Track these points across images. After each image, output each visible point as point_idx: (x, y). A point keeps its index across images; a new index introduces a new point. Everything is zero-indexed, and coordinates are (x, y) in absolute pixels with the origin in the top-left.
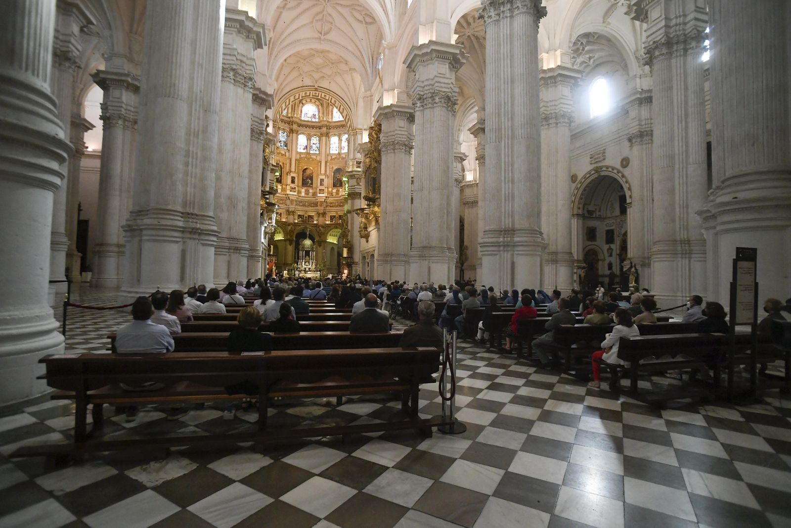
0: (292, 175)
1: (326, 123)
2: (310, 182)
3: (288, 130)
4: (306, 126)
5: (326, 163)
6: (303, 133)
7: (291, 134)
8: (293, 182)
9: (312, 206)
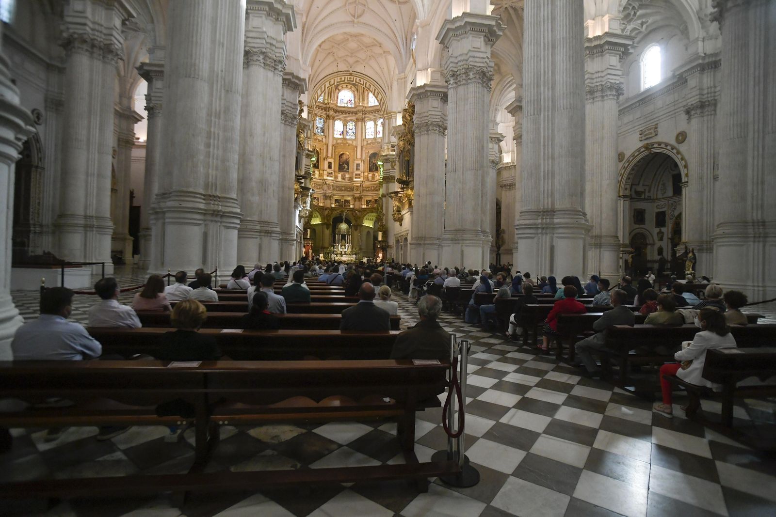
0: (329, 160)
1: (361, 108)
2: (346, 167)
3: (325, 116)
4: (343, 112)
5: (362, 147)
6: (340, 119)
7: (328, 120)
8: (330, 167)
9: (348, 191)
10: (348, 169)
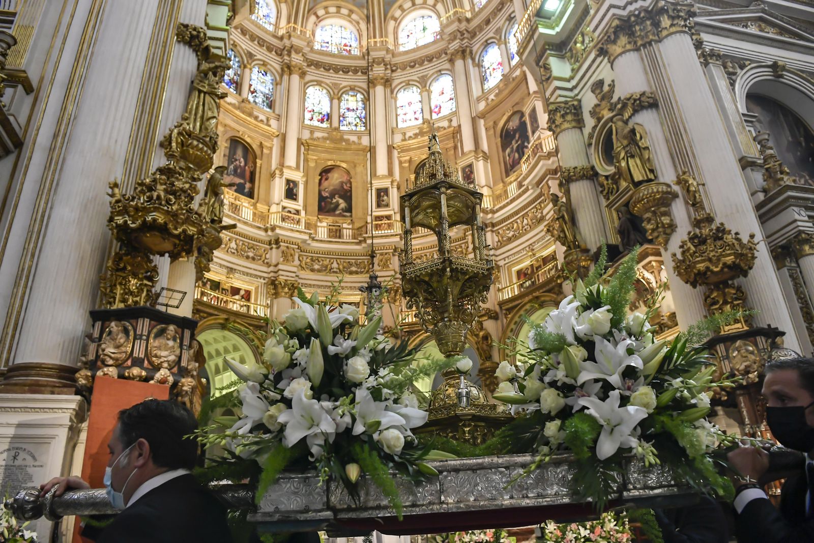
0: (290, 174)
1: (382, 54)
2: (343, 204)
3: (278, 67)
4: (328, 68)
5: (390, 148)
6: (319, 83)
7: (286, 77)
8: (291, 194)
10: (349, 209)
